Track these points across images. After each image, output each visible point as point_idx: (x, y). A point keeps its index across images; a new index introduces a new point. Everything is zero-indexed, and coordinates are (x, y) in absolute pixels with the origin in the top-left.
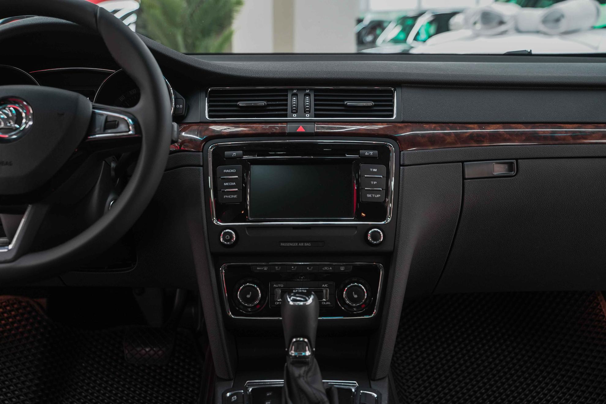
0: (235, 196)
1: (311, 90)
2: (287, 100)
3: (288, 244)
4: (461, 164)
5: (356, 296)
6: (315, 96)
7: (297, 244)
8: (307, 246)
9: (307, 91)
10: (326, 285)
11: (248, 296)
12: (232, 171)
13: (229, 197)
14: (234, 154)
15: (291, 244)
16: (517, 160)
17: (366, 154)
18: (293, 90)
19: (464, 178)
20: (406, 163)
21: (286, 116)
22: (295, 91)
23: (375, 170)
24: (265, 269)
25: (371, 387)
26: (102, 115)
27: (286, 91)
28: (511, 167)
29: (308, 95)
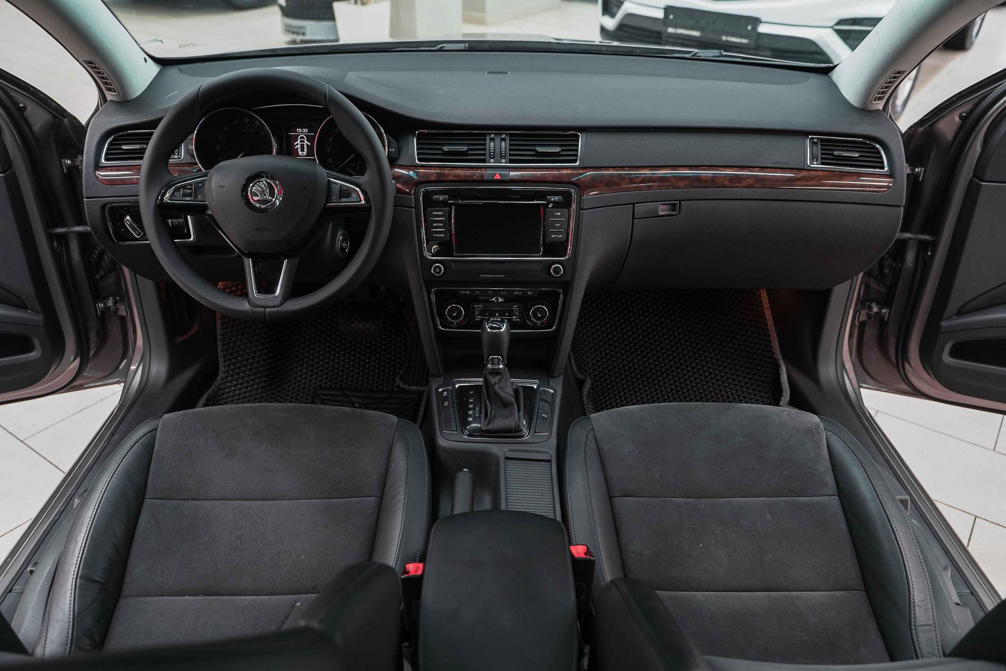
0: (443, 235)
1: (506, 134)
2: (485, 145)
3: (486, 276)
4: (632, 205)
5: (540, 315)
6: (510, 140)
7: (493, 276)
8: (502, 277)
9: (503, 136)
10: (516, 306)
11: (454, 315)
12: (440, 213)
13: (438, 235)
14: (441, 198)
15: (489, 276)
16: (680, 201)
17: (552, 199)
18: (491, 134)
19: (633, 218)
20: (585, 207)
21: (484, 161)
22: (492, 136)
23: (559, 214)
24: (468, 293)
25: (549, 385)
26: (336, 183)
27: (485, 135)
28: (673, 207)
29: (504, 139)
